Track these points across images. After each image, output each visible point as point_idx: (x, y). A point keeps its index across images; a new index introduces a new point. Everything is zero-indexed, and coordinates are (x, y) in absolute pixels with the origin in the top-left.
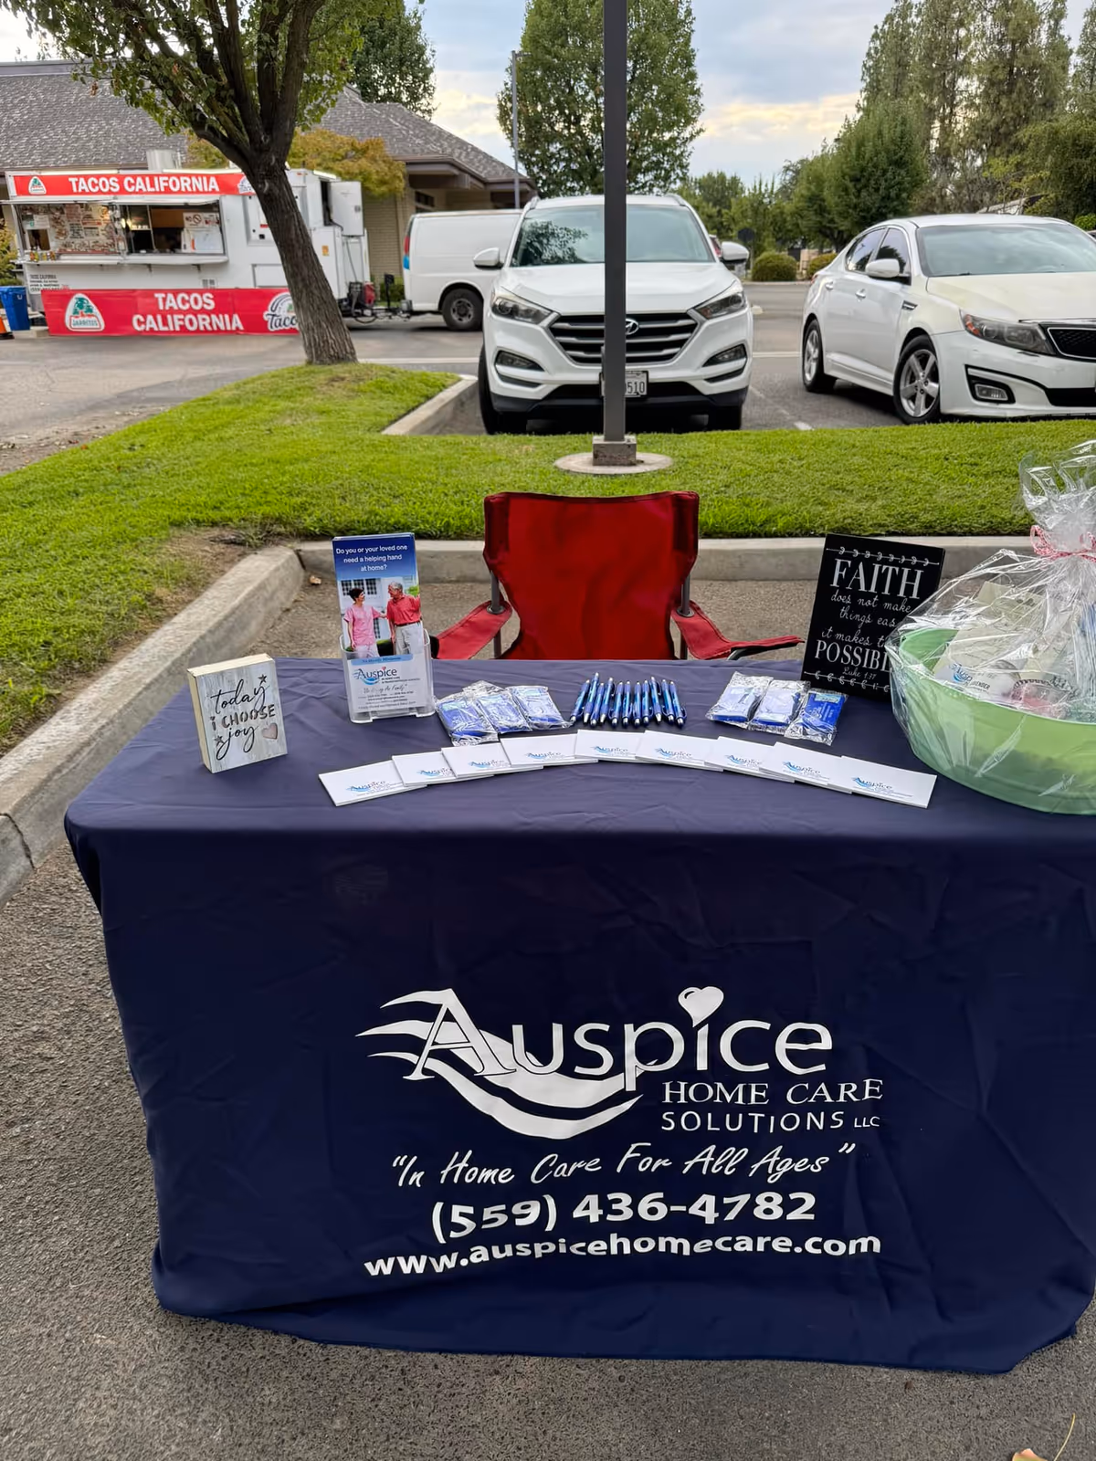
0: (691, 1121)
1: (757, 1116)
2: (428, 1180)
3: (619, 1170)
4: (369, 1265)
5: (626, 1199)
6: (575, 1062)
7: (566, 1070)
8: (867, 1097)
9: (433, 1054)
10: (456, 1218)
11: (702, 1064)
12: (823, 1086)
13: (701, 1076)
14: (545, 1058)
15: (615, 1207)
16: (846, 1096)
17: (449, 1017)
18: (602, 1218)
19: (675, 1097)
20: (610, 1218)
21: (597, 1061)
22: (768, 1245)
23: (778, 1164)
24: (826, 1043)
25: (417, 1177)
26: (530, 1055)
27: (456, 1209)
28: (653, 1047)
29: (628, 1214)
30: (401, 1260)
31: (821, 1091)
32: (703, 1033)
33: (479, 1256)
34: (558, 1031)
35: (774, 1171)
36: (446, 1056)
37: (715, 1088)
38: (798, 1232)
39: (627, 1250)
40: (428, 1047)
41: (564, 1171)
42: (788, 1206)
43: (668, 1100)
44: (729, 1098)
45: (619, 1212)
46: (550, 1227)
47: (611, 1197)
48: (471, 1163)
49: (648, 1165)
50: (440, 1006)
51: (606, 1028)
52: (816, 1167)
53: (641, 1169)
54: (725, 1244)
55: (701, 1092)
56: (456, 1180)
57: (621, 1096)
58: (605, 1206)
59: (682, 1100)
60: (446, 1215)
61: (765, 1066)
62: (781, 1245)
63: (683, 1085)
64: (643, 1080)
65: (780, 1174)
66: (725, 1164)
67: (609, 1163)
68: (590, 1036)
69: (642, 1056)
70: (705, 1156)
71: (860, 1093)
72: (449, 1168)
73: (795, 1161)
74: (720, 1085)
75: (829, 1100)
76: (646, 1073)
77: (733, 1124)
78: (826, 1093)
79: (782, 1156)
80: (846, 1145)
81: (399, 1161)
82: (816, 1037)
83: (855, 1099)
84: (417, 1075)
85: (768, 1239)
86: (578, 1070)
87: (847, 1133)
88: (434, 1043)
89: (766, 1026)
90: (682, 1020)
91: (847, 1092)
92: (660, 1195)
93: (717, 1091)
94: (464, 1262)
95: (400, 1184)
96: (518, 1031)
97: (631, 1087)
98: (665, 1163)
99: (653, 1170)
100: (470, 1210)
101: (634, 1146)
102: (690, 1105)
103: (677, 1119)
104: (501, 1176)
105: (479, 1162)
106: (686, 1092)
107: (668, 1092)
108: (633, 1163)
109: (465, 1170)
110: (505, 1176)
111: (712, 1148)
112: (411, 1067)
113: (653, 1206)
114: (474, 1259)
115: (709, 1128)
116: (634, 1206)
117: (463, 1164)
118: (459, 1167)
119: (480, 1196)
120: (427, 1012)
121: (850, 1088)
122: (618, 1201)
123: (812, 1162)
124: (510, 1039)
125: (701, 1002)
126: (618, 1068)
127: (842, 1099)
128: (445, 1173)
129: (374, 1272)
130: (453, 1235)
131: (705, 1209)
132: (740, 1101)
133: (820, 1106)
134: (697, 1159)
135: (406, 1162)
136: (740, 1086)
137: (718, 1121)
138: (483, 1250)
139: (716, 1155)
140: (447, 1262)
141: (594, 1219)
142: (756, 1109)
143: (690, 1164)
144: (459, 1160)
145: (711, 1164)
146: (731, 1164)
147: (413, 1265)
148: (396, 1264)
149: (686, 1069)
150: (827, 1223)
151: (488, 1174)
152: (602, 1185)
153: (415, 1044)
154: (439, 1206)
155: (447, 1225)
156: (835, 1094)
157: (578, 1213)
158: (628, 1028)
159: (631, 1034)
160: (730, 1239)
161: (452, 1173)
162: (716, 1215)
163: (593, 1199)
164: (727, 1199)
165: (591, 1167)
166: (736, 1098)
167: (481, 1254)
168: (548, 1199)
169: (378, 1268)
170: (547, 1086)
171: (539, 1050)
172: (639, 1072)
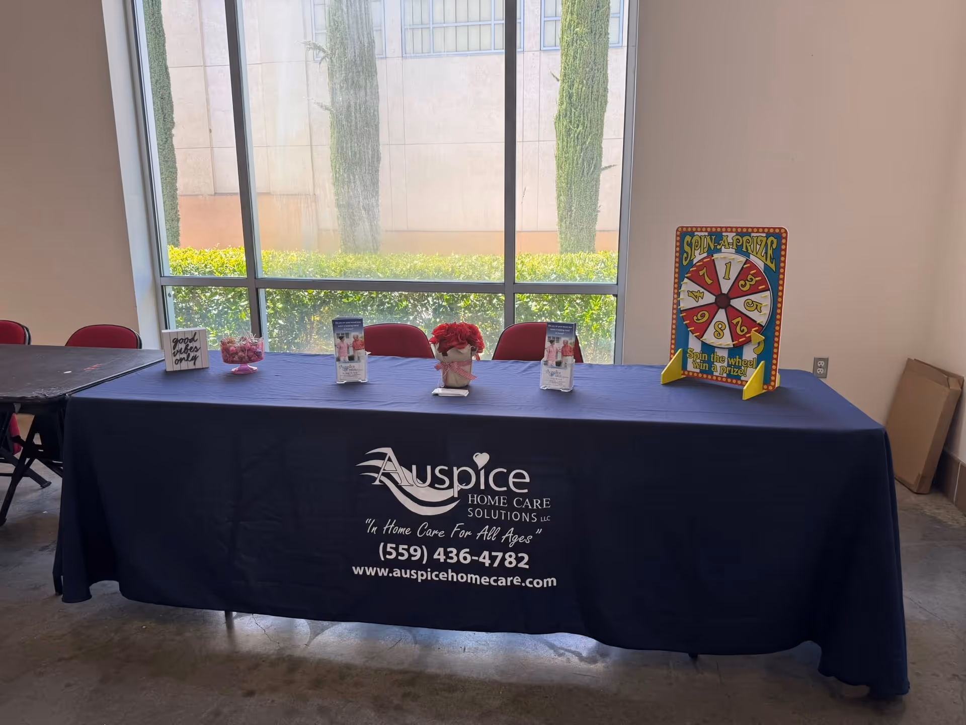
0: (479, 513)
1: (503, 512)
2: (380, 530)
3: (452, 536)
4: (354, 568)
5: (455, 552)
6: (436, 482)
7: (432, 485)
8: (545, 507)
9: (383, 474)
10: (389, 549)
11: (482, 487)
12: (527, 500)
13: (482, 492)
14: (424, 481)
15: (450, 555)
16: (536, 506)
17: (390, 460)
18: (445, 560)
19: (473, 501)
20: (449, 561)
22: (512, 581)
23: (514, 539)
24: (527, 480)
25: (375, 529)
26: (418, 480)
27: (389, 545)
28: (464, 478)
29: (455, 560)
30: (366, 568)
31: (527, 503)
32: (482, 473)
33: (397, 574)
34: (429, 468)
35: (512, 541)
36: (388, 475)
37: (487, 498)
38: (523, 574)
39: (455, 580)
40: (382, 471)
41: (430, 533)
42: (519, 560)
43: (470, 503)
44: (493, 503)
45: (452, 558)
46: (424, 562)
47: (449, 550)
48: (395, 525)
49: (463, 534)
50: (386, 454)
51: (446, 468)
52: (527, 541)
53: (460, 537)
54: (494, 581)
55: (482, 500)
56: (389, 532)
57: (451, 500)
58: (446, 554)
59: (475, 503)
60: (385, 547)
61: (505, 489)
62: (517, 581)
63: (475, 496)
64: (461, 492)
65: (514, 542)
66: (492, 535)
67: (447, 533)
68: (441, 472)
69: (460, 481)
70: (484, 531)
71: (541, 504)
72: (387, 527)
73: (519, 537)
74: (489, 497)
75: (530, 507)
76: (462, 489)
77: (495, 516)
78: (529, 504)
79: (514, 533)
80: (538, 530)
81: (368, 521)
82: (523, 477)
83: (540, 508)
84: (377, 483)
85: (512, 578)
86: (437, 486)
87: (539, 525)
88: (384, 470)
89: (505, 471)
90: (474, 466)
91: (537, 504)
92: (468, 550)
93: (488, 499)
94: (391, 575)
95: (368, 532)
96: (414, 467)
97: (456, 496)
98: (469, 533)
99: (465, 537)
100: (394, 546)
101: (457, 525)
102: (478, 506)
103: (473, 511)
104: (406, 531)
105: (398, 525)
106: (477, 499)
107: (470, 499)
108: (457, 533)
109: (393, 528)
111: (487, 527)
112: (375, 479)
113: (465, 557)
114: (394, 574)
115: (486, 517)
116: (457, 555)
117: (393, 525)
118: (390, 527)
119: (398, 540)
120: (382, 456)
121: (537, 501)
122: (451, 552)
123: (526, 538)
124: (411, 471)
125: (482, 459)
126: (451, 486)
127: (535, 508)
128: (385, 528)
129: (356, 573)
130: (388, 557)
131: (485, 558)
132: (497, 504)
133: (526, 510)
134: (481, 533)
135: (371, 522)
136: (497, 497)
137: (489, 514)
138: (398, 571)
139: (489, 531)
140: (383, 572)
141: (442, 560)
142: (503, 509)
143: (479, 534)
144: (391, 524)
145: (487, 535)
146: (494, 535)
147: (371, 571)
148: (364, 570)
149: (476, 489)
150: (534, 572)
151: (402, 530)
152: (446, 543)
153: (377, 469)
154: (382, 544)
155: (386, 553)
156: (532, 504)
157: (436, 556)
158: (455, 469)
159: (456, 472)
160: (496, 578)
161: (388, 529)
162: (489, 562)
163: (441, 550)
164: (494, 554)
165: (441, 534)
166: (495, 503)
167: (397, 573)
168: (424, 547)
169: (358, 571)
170: (425, 492)
171: (422, 476)
172: (459, 489)
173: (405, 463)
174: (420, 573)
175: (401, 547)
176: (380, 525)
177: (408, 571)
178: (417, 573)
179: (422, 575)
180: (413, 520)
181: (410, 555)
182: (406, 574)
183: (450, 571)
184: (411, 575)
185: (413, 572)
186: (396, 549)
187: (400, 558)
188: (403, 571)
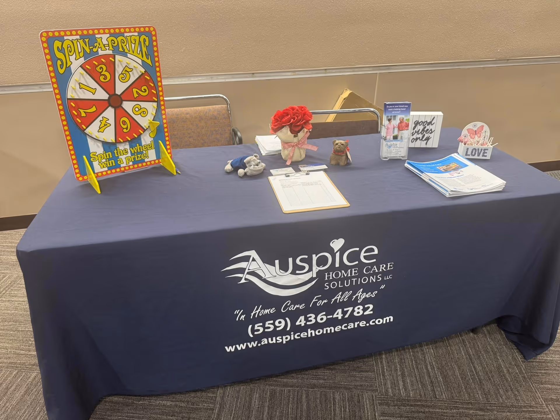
0: (334, 285)
1: (354, 279)
2: (248, 317)
3: (311, 306)
4: (226, 348)
5: (313, 316)
7: (293, 273)
8: (388, 269)
9: (248, 273)
10: (256, 328)
11: (337, 265)
12: (375, 267)
13: (337, 269)
14: (286, 270)
15: (309, 319)
16: (382, 269)
17: (254, 260)
18: (305, 324)
19: (329, 278)
20: (308, 323)
21: (303, 268)
22: (358, 325)
23: (361, 295)
24: (376, 252)
25: (243, 317)
26: (281, 271)
27: (257, 325)
28: (322, 261)
29: (314, 321)
30: (237, 346)
31: (374, 269)
32: (338, 255)
34: (290, 260)
35: (360, 298)
36: (252, 273)
37: (341, 272)
38: (367, 318)
39: (313, 335)
40: (247, 271)
41: (292, 308)
42: (365, 310)
43: (326, 279)
44: (346, 275)
45: (311, 321)
46: (288, 329)
47: (308, 316)
48: (261, 309)
49: (320, 303)
50: (250, 256)
51: (306, 257)
52: (373, 295)
53: (318, 305)
54: (345, 327)
55: (337, 275)
56: (256, 316)
57: (310, 280)
58: (306, 319)
59: (331, 278)
60: (253, 328)
61: (357, 262)
62: (362, 324)
63: (331, 273)
64: (319, 272)
65: (362, 299)
66: (344, 298)
67: (307, 305)
68: (301, 261)
69: (318, 265)
70: (338, 296)
71: (386, 268)
72: (254, 312)
73: (366, 294)
74: (343, 271)
75: (377, 271)
76: (320, 270)
77: (347, 284)
78: (376, 269)
79: (363, 292)
80: (382, 286)
81: (237, 312)
82: (373, 250)
83: (385, 270)
84: (243, 281)
85: (358, 323)
86: (297, 272)
87: (383, 282)
88: (249, 269)
89: (358, 249)
91: (382, 268)
92: (324, 313)
93: (342, 274)
94: (259, 345)
95: (237, 320)
96: (277, 262)
97: (315, 276)
98: (325, 301)
99: (322, 305)
100: (261, 324)
101: (315, 297)
102: (334, 280)
103: (329, 285)
105: (263, 308)
106: (332, 275)
107: (326, 276)
108: (315, 303)
109: (259, 312)
110: (272, 311)
111: (341, 293)
112: (241, 278)
113: (322, 318)
114: (263, 343)
115: (340, 286)
117: (259, 310)
118: (257, 312)
119: (265, 319)
120: (246, 259)
121: (383, 266)
122: (311, 317)
123: (372, 293)
124: (275, 266)
125: (337, 244)
126: (310, 270)
127: (381, 270)
128: (252, 314)
129: (228, 350)
130: (256, 333)
131: (339, 314)
132: (349, 275)
133: (374, 274)
134: (336, 298)
135: (239, 312)
136: (349, 270)
137: (342, 284)
138: (266, 340)
139: (341, 296)
140: (252, 345)
141: (303, 325)
142: (354, 277)
143: (333, 300)
144: (257, 310)
145: (340, 298)
146: (346, 297)
147: (242, 347)
148: (236, 348)
149: (332, 268)
150: (377, 314)
151: (267, 311)
152: (305, 312)
153: (242, 270)
154: (250, 325)
155: (253, 331)
156: (378, 269)
157: (298, 323)
158: (314, 256)
159: (315, 258)
160: (346, 325)
161: (255, 314)
162: (342, 315)
163: (302, 318)
164: (345, 310)
165: (301, 307)
166: (348, 274)
167: (265, 341)
168: (287, 319)
169: (230, 349)
170: (287, 279)
171: (284, 267)
172: (317, 270)
173: (268, 260)
174: (284, 337)
175: (267, 323)
176: (247, 313)
177: (274, 338)
178: (282, 338)
179: (286, 339)
180: (278, 301)
181: (276, 327)
182: (272, 340)
183: (309, 330)
184: (276, 340)
185: (278, 338)
186: (263, 326)
187: (266, 331)
188: (270, 339)
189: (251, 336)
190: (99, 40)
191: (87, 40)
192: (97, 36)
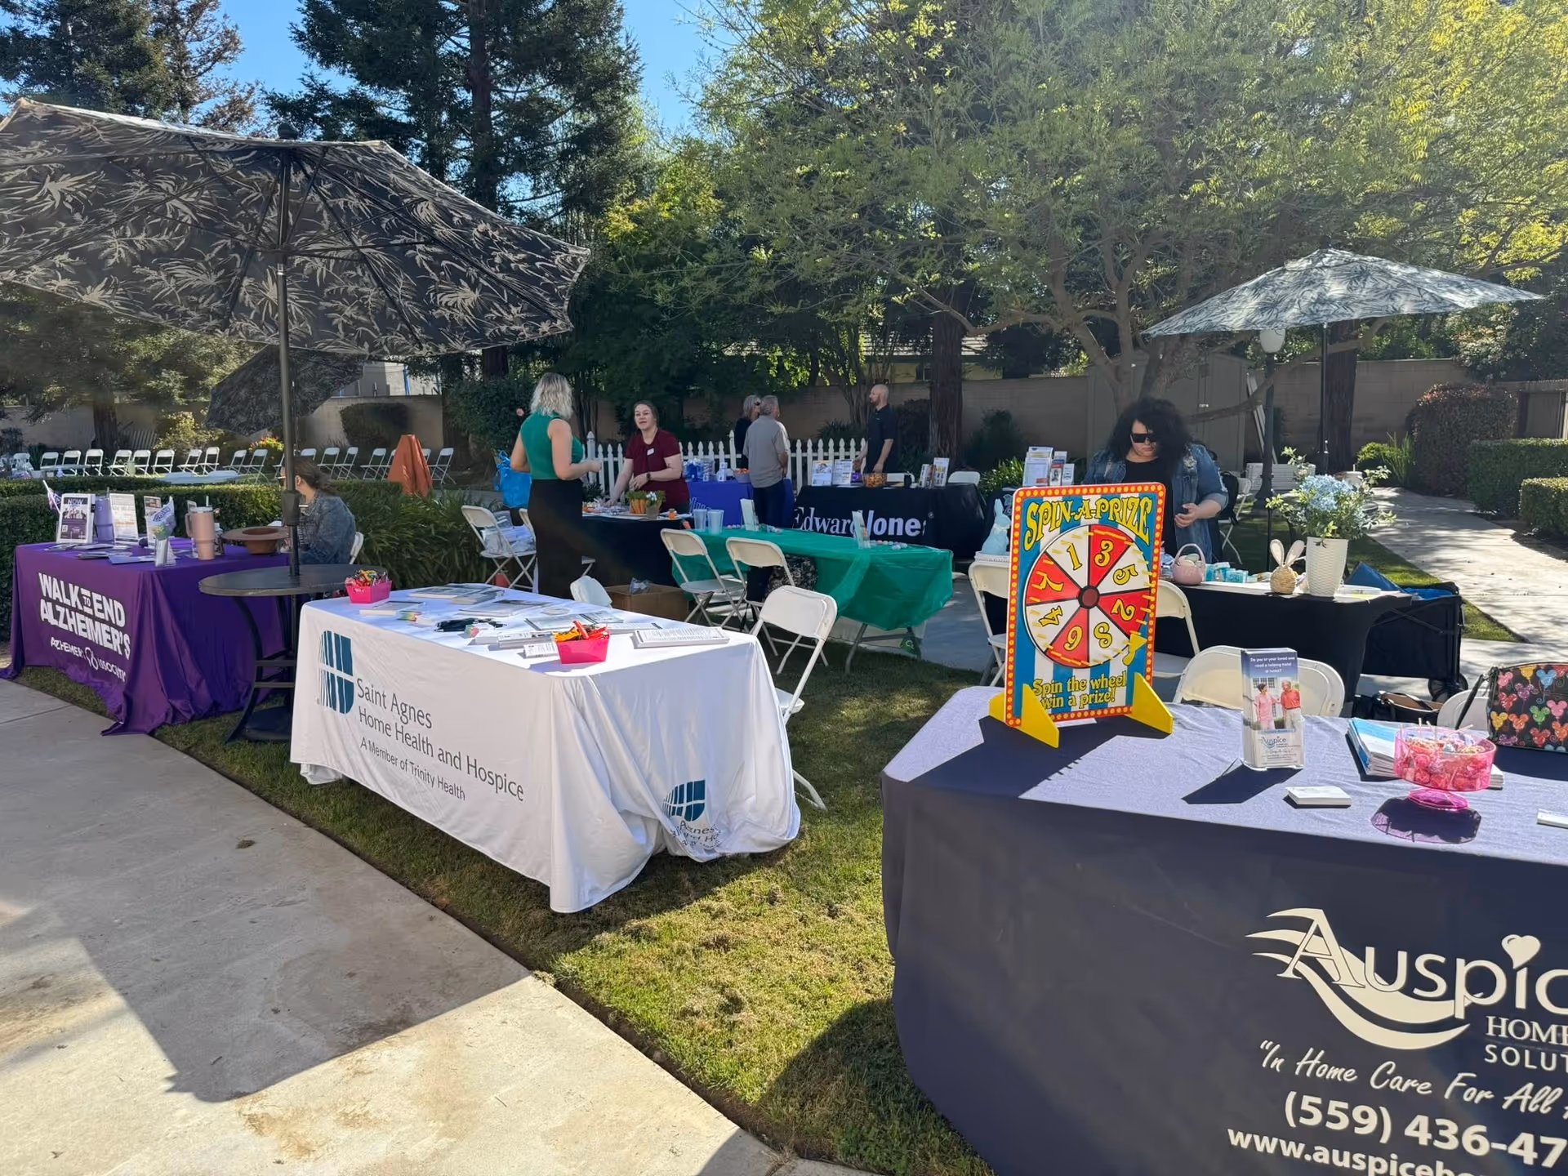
0: (1511, 1056)
2: (1289, 1067)
3: (1447, 1096)
4: (1230, 1133)
5: (1453, 1128)
6: (1415, 984)
7: (1407, 990)
9: (1303, 959)
10: (1305, 1106)
13: (1519, 1014)
14: (1390, 977)
15: (1442, 1133)
17: (1318, 933)
18: (1430, 1142)
19: (1497, 1031)
20: (1437, 1144)
21: (1432, 986)
25: (1278, 1062)
26: (1377, 976)
27: (1307, 1099)
29: (1452, 1144)
30: (1256, 1137)
32: (1522, 977)
33: (1321, 1157)
34: (1402, 957)
36: (1312, 962)
37: (1531, 1026)
40: (1300, 953)
41: (1399, 1084)
43: (1491, 1033)
44: (1543, 1039)
45: (1445, 1140)
46: (1384, 1140)
47: (1439, 1122)
48: (1323, 1061)
49: (1473, 1095)
50: (1311, 921)
51: (1442, 959)
53: (1466, 1099)
55: (1519, 1030)
56: (1308, 1074)
57: (1449, 1023)
58: (1434, 1129)
60: (1297, 1102)
63: (1504, 1020)
64: (1471, 1010)
66: (1540, 1103)
67: (1438, 1089)
68: (1430, 965)
69: (1472, 988)
70: (1523, 1094)
72: (1304, 1062)
74: (1536, 1024)
76: (1473, 1004)
77: (1549, 1064)
81: (1265, 1044)
84: (1289, 974)
86: (1417, 991)
88: (1305, 951)
90: (1505, 961)
92: (1483, 1129)
93: (1533, 1030)
94: (1308, 1157)
95: (1264, 1065)
96: (1370, 952)
97: (1460, 1015)
98: (1488, 1095)
99: (1477, 1101)
100: (1318, 1101)
101: (1461, 1075)
102: (1510, 1041)
103: (1498, 1052)
104: (1346, 1075)
105: (1329, 1060)
106: (1507, 1027)
107: (1491, 1026)
108: (1459, 1092)
109: (1317, 1066)
110: (1349, 1075)
111: (1530, 1086)
112: (1285, 966)
113: (1476, 1142)
114: (1316, 1156)
115: (1527, 1065)
116: (1459, 1136)
117: (1316, 1061)
118: (1311, 1063)
119: (1329, 1090)
120: (1303, 925)
122: (1445, 1128)
124: (1363, 960)
125: (1522, 948)
126: (1450, 995)
128: (1300, 1065)
129: (1234, 1142)
130: (1303, 1120)
131: (1523, 1148)
132: (1554, 1041)
134: (1516, 1096)
135: (1272, 1047)
137: (1535, 1059)
138: (1325, 1152)
139: (1533, 1094)
140: (1292, 1150)
141: (1423, 1142)
143: (1509, 1099)
144: (1312, 1058)
145: (1529, 1101)
146: (1547, 1103)
147: (1265, 1145)
148: (1253, 1141)
149: (1506, 1007)
151: (1335, 1072)
152: (1434, 1108)
153: (1290, 949)
154: (1292, 1095)
155: (1298, 1112)
157: (1409, 1131)
158: (1460, 962)
159: (1462, 968)
161: (1306, 1067)
162: (1535, 1155)
163: (1422, 1120)
164: (1544, 1140)
165: (1424, 1088)
166: (1549, 1038)
167: (1322, 1155)
168: (1384, 1110)
169: (1238, 1140)
171: (1386, 971)
172: (1468, 1003)
173: (1351, 941)
174: (1372, 1160)
175: (1333, 1104)
176: (1289, 1056)
177: (1347, 1154)
178: (1366, 1161)
179: (1378, 1165)
180: (1366, 1056)
181: (1353, 1124)
182: (1341, 1159)
183: (1440, 1164)
184: (1352, 1162)
185: (1356, 1157)
186: (1323, 1108)
187: (1329, 1125)
188: (1336, 1153)
189: (1292, 1124)
190: (1085, 503)
191: (1070, 503)
192: (1084, 497)
